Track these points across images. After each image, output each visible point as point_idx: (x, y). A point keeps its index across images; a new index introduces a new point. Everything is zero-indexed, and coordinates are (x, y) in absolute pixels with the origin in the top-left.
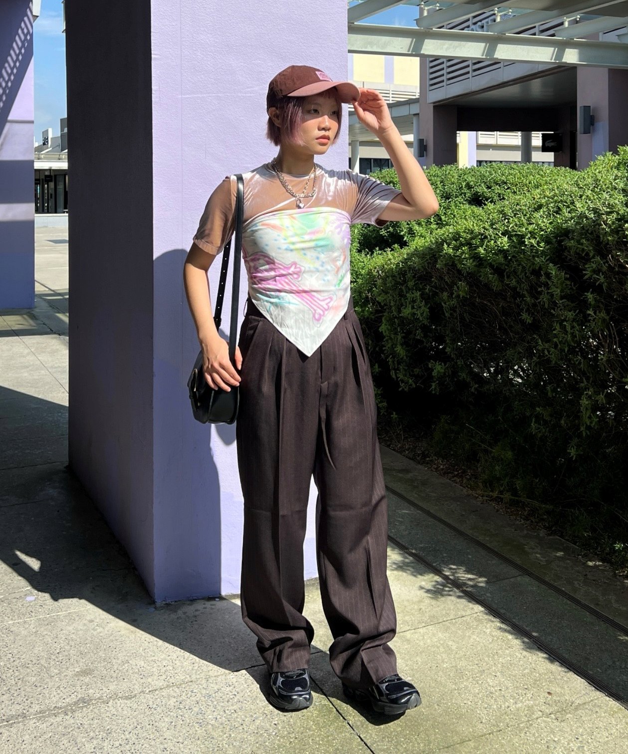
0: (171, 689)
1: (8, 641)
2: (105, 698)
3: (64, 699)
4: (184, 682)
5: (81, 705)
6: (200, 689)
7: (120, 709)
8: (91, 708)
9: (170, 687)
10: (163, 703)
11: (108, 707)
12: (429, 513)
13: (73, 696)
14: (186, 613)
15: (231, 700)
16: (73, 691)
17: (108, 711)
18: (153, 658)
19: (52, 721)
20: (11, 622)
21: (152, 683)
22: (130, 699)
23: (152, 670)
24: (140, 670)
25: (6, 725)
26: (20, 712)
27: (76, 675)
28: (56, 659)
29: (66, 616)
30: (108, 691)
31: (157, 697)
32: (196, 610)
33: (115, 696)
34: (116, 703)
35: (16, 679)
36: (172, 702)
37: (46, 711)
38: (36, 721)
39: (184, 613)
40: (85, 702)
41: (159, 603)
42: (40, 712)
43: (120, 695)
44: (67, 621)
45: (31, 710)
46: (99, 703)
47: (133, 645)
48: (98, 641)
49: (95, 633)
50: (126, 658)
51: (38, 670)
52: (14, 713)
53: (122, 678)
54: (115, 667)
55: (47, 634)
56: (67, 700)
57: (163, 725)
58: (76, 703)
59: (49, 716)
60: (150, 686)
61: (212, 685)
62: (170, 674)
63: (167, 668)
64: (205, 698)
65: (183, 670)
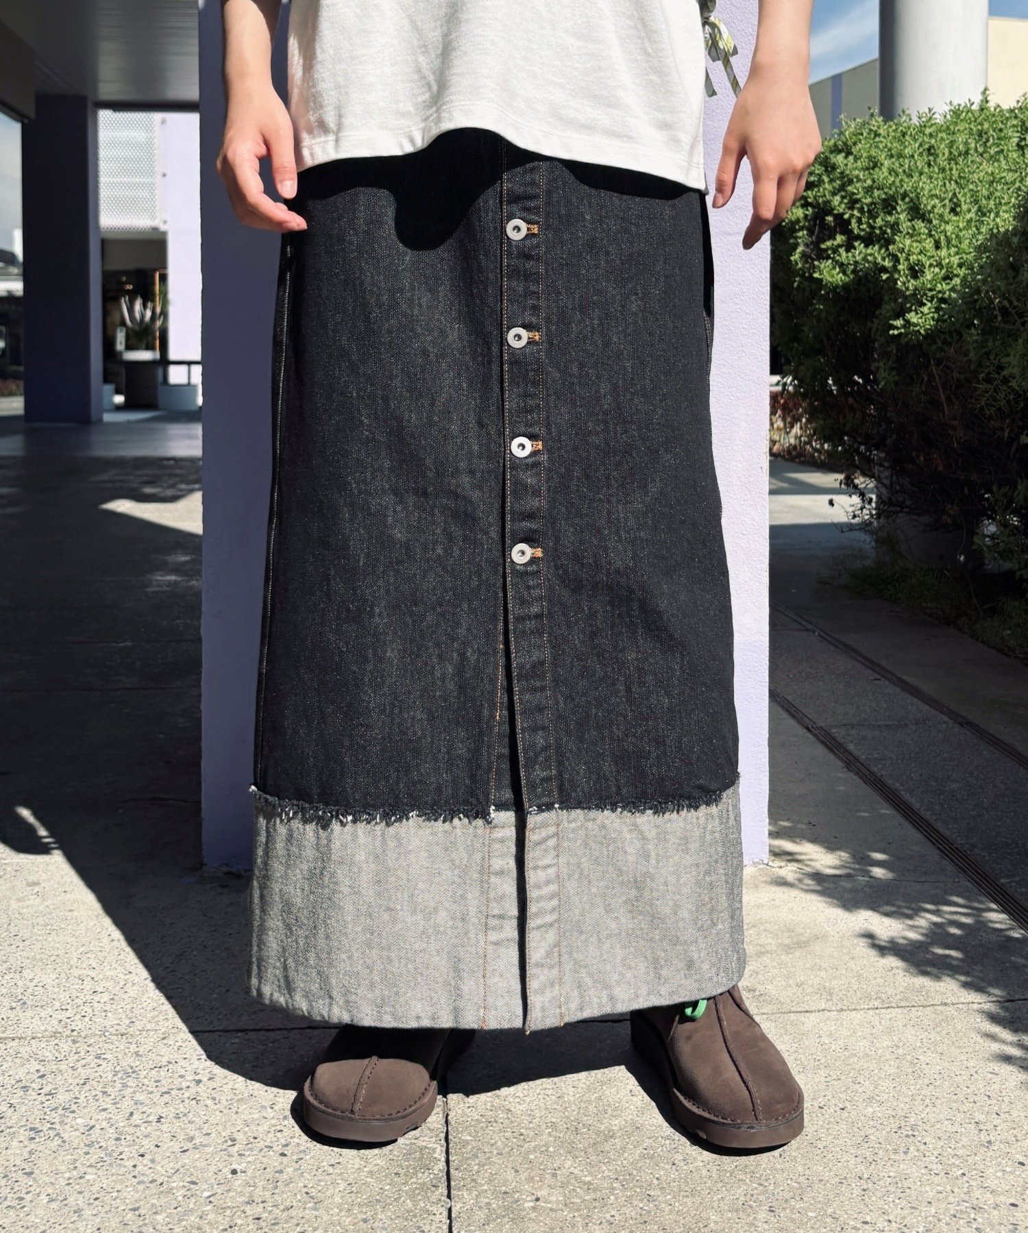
4: (104, 1032)
9: (57, 1038)
18: (89, 972)
21: (25, 1022)
24: (29, 991)
41: (211, 866)
47: (72, 939)
61: (164, 1051)
62: (90, 1011)
63: (97, 998)
64: (114, 1076)
65: (129, 1006)
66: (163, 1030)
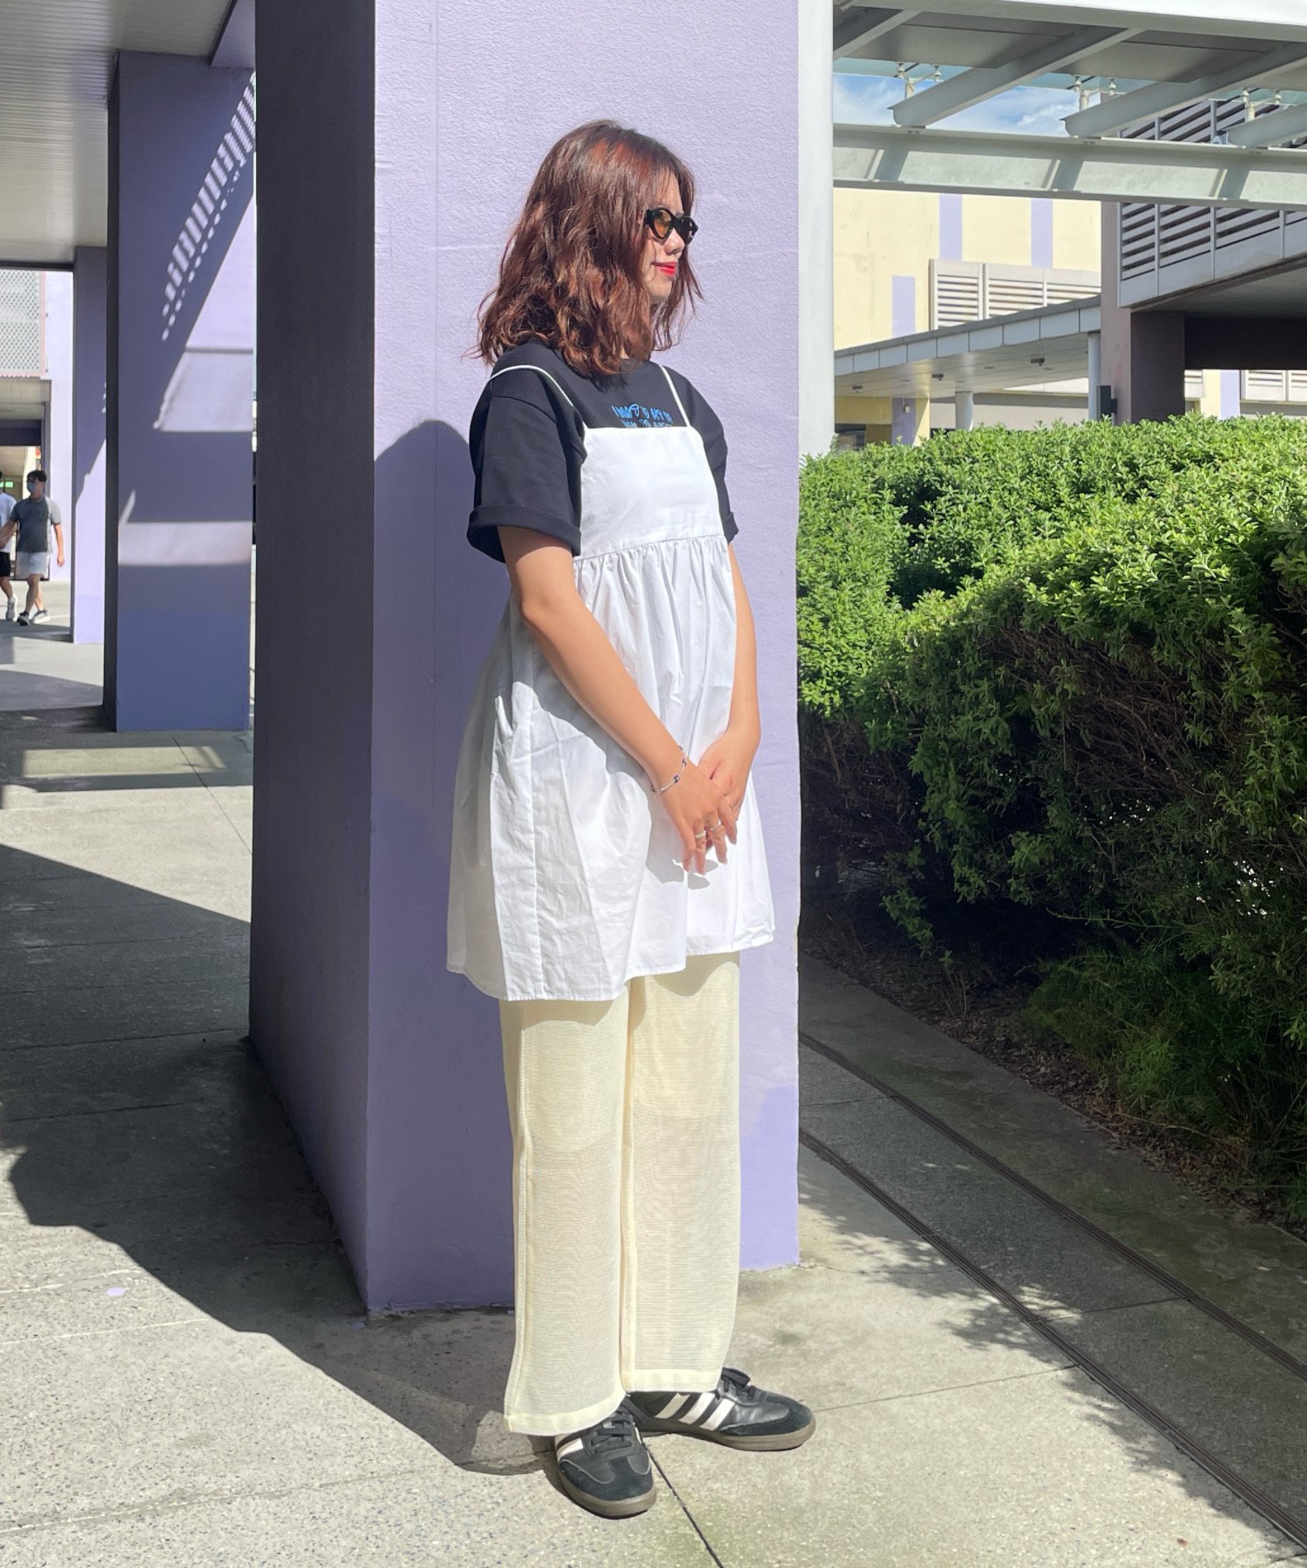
0: (367, 1483)
1: (53, 1373)
2: (226, 1492)
3: (143, 1489)
4: (396, 1471)
5: (175, 1504)
6: (427, 1488)
7: (253, 1517)
8: (194, 1511)
9: (365, 1480)
10: (344, 1511)
11: (230, 1510)
12: (994, 1163)
13: (162, 1485)
14: (430, 1335)
15: (486, 1513)
16: (164, 1476)
17: (227, 1519)
18: (344, 1421)
19: (110, 1529)
20: (66, 1336)
21: (330, 1470)
22: (278, 1497)
23: (333, 1445)
24: (311, 1443)
25: (17, 1533)
26: (48, 1510)
27: (177, 1446)
28: (144, 1412)
29: (181, 1330)
30: (235, 1480)
31: (333, 1497)
32: (454, 1332)
33: (247, 1491)
34: (247, 1504)
35: (55, 1447)
36: (363, 1509)
37: (102, 1510)
38: (78, 1528)
39: (425, 1337)
40: (184, 1498)
41: (376, 1312)
42: (90, 1513)
43: (259, 1489)
44: (181, 1339)
45: (70, 1506)
46: (212, 1503)
47: (306, 1393)
48: (236, 1381)
49: (233, 1365)
50: (287, 1418)
51: (102, 1431)
52: (36, 1511)
53: (270, 1456)
54: (260, 1435)
55: (133, 1363)
56: (149, 1493)
57: (335, 1552)
58: (166, 1499)
59: (106, 1521)
60: (324, 1475)
61: (453, 1482)
62: (370, 1454)
63: (368, 1442)
64: (433, 1505)
65: (398, 1448)
66: (439, 1465)
